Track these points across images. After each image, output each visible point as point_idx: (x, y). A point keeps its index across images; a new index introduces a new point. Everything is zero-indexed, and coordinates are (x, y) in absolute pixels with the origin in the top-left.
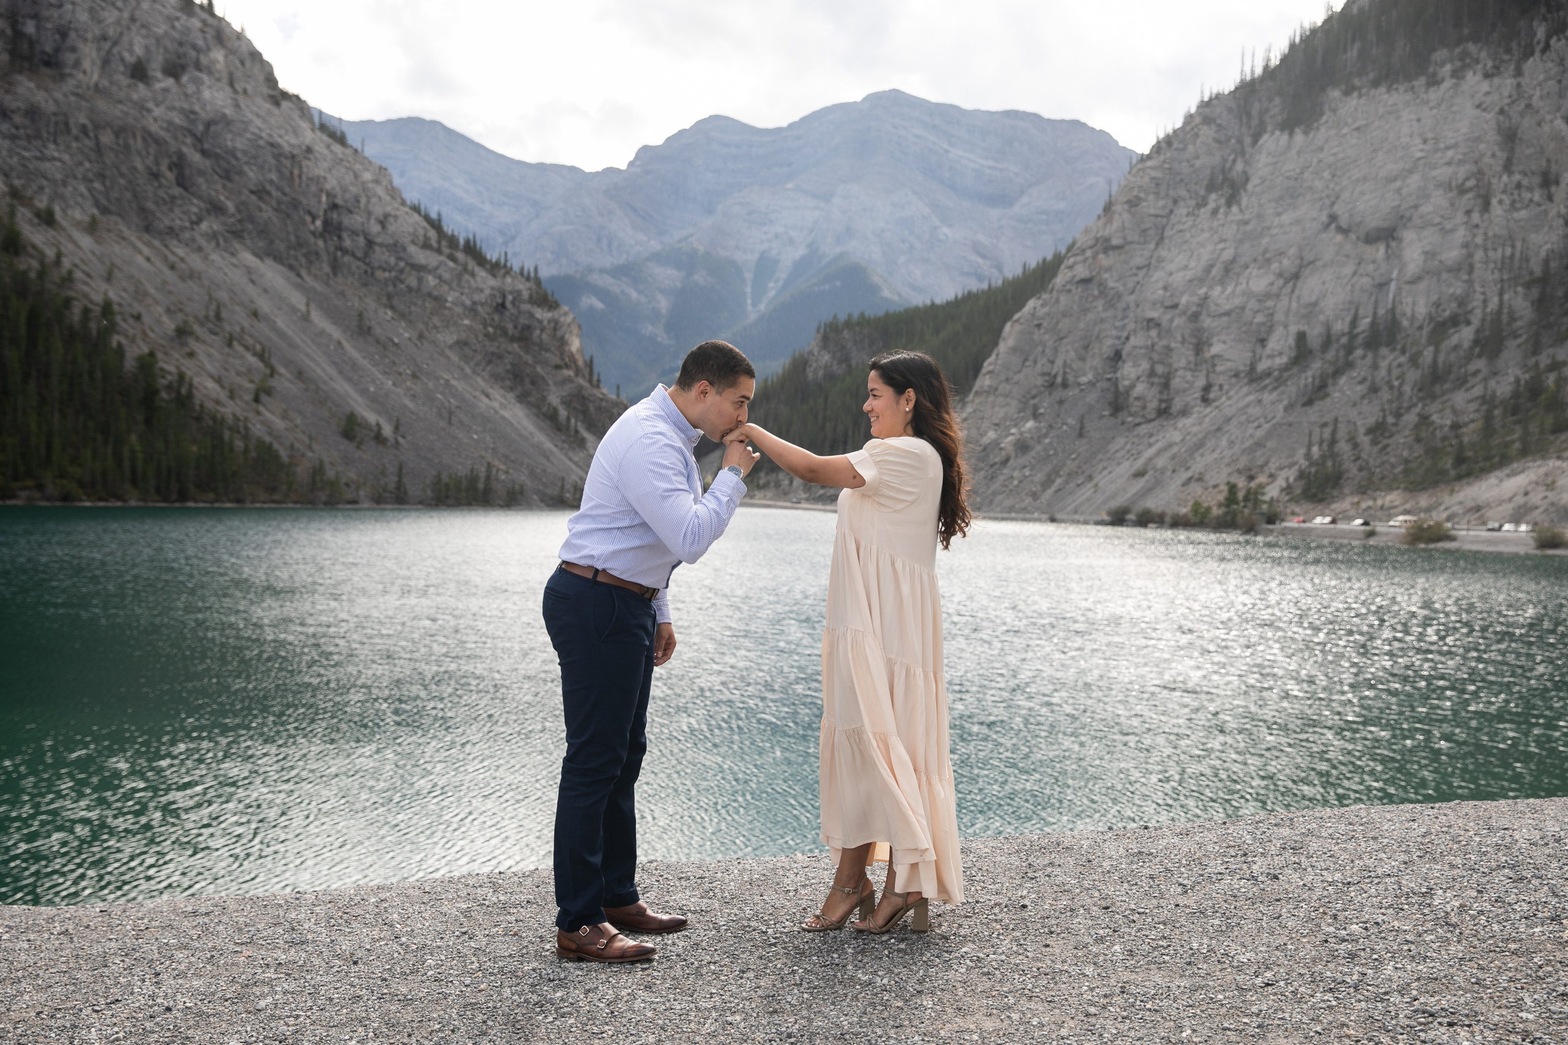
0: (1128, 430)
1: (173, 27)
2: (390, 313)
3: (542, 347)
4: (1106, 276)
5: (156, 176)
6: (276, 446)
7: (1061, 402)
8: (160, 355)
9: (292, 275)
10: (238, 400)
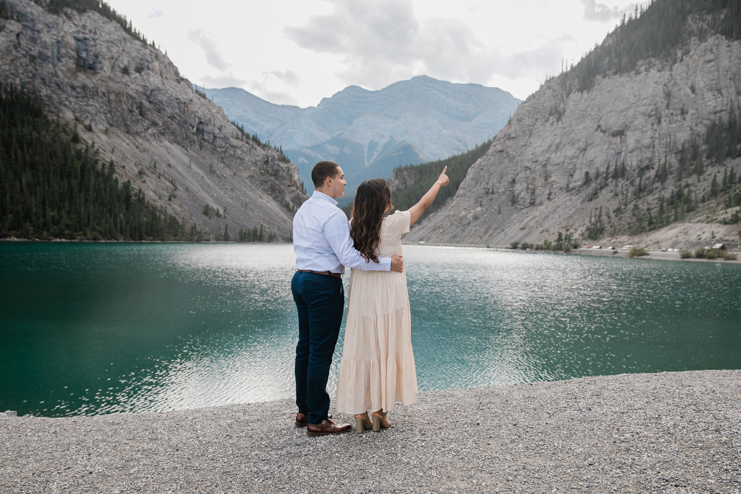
0: (518, 211)
1: (139, 53)
2: (222, 165)
3: (283, 178)
4: (509, 149)
5: (131, 111)
6: (177, 218)
7: (491, 200)
8: (132, 182)
9: (184, 150)
10: (162, 200)
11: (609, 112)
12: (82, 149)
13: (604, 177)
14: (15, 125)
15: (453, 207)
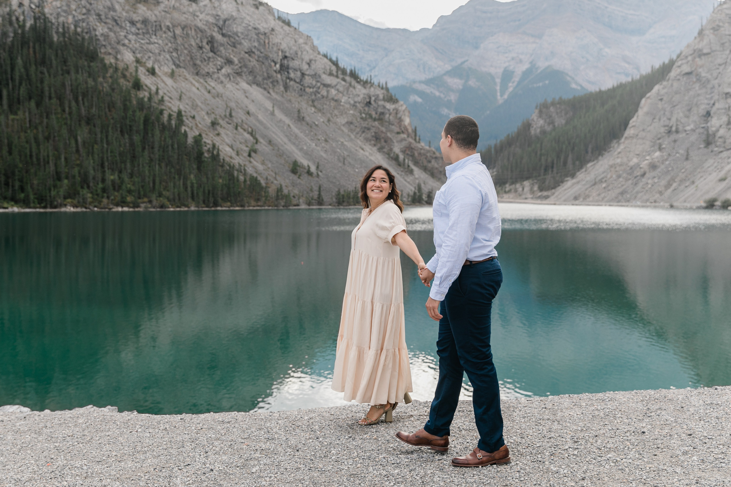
0: (715, 155)
2: (313, 109)
3: (390, 123)
4: (700, 70)
5: (201, 48)
6: (259, 178)
7: (675, 141)
8: (204, 135)
9: (265, 93)
10: (240, 156)
12: (145, 96)
14: (68, 73)
15: (619, 153)
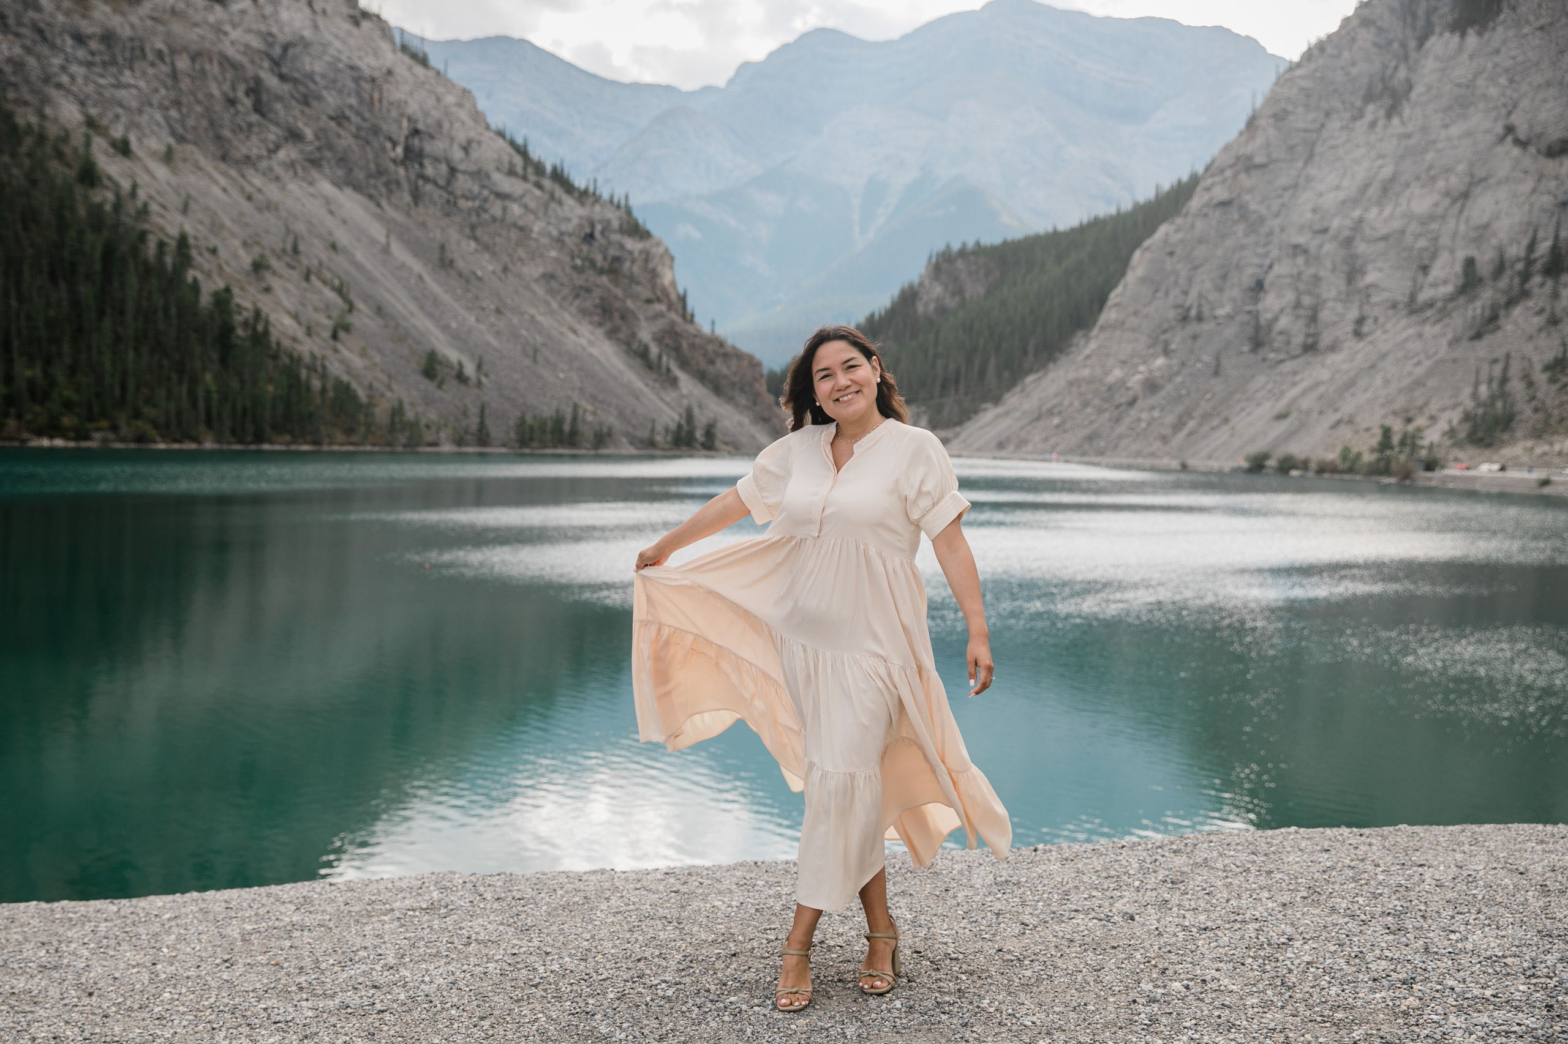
0: (1270, 367)
2: (473, 245)
3: (633, 280)
4: (1247, 198)
5: (232, 102)
6: (354, 385)
7: (1195, 337)
8: (236, 291)
9: (371, 205)
10: (316, 338)
11: (1539, 86)
12: (105, 201)
13: (1520, 273)
15: (1088, 357)
